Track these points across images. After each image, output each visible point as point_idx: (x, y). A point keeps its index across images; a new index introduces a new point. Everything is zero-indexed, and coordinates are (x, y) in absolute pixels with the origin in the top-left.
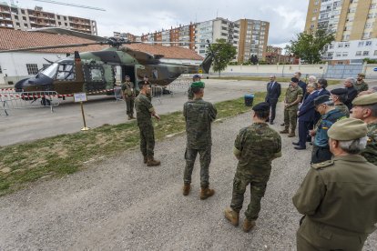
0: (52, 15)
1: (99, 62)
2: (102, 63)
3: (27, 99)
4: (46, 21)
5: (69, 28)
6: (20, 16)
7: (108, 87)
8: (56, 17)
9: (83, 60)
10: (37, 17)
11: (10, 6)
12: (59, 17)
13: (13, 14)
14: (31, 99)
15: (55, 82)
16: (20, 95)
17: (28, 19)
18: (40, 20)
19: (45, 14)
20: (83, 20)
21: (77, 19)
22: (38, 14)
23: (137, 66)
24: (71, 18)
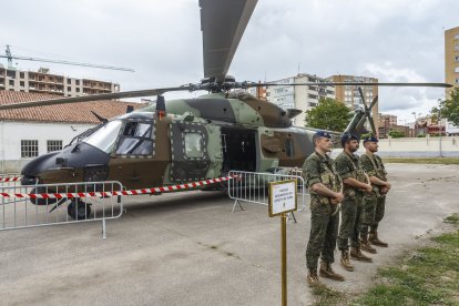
0: (60, 79)
1: (198, 120)
2: (203, 121)
3: (41, 202)
4: (51, 86)
5: (82, 94)
6: (17, 80)
7: (211, 172)
8: (65, 81)
9: (171, 116)
10: (40, 81)
11: (6, 68)
12: (69, 81)
13: (8, 78)
14: (52, 201)
15: (113, 162)
16: (26, 192)
17: (26, 84)
18: (42, 85)
19: (51, 78)
20: (101, 84)
21: (94, 83)
22: (42, 77)
23: (262, 130)
24: (85, 82)
